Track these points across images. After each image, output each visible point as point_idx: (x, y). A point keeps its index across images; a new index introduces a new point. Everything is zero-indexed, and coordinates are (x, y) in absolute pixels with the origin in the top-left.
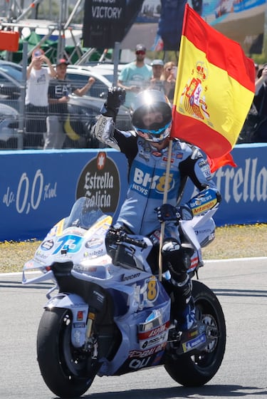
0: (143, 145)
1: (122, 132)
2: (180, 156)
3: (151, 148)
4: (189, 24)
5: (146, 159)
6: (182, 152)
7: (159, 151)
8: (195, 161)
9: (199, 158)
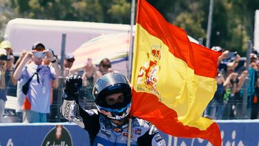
0: (104, 122)
1: (87, 111)
2: (138, 132)
3: (111, 125)
4: (142, 9)
5: (107, 135)
6: (140, 128)
7: (119, 127)
8: (152, 136)
9: (155, 134)
